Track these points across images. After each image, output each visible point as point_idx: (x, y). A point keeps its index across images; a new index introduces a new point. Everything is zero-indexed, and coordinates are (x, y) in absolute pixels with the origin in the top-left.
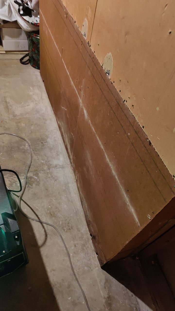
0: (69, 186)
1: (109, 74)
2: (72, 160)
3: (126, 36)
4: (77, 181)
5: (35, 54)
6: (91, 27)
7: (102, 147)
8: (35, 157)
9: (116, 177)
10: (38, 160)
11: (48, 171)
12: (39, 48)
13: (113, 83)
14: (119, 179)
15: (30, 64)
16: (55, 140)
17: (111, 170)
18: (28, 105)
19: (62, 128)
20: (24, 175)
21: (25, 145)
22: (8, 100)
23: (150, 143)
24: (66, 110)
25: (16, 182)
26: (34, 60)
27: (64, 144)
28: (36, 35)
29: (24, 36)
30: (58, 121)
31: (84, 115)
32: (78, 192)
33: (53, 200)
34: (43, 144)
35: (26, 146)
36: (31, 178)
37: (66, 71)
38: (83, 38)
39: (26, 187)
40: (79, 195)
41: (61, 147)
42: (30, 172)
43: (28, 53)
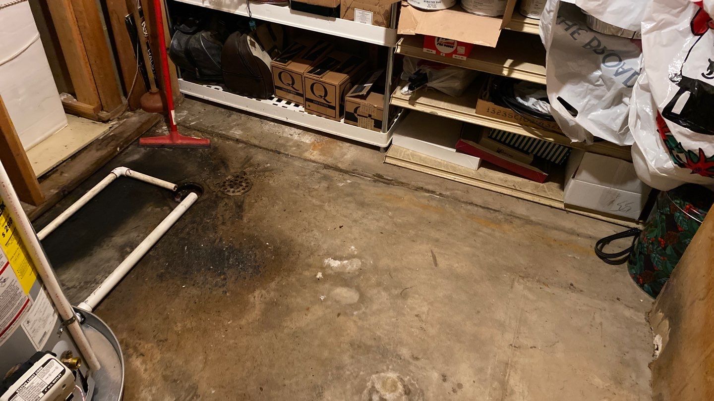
5: (662, 255)
15: (626, 266)
22: (514, 381)
43: (636, 228)
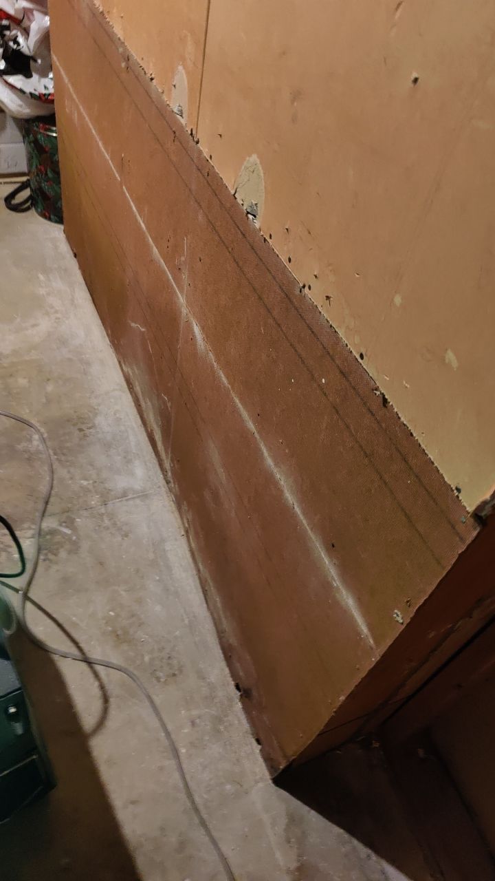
0: (167, 548)
1: (255, 216)
2: (170, 474)
3: (295, 104)
4: (187, 532)
5: (48, 180)
6: (197, 89)
7: (251, 426)
8: (61, 472)
9: (298, 510)
10: (71, 478)
11: (103, 510)
12: (58, 162)
13: (268, 238)
14: (304, 513)
15: (33, 209)
16: (119, 420)
17: (282, 491)
18: (34, 326)
19: (137, 384)
20: (33, 527)
21: (30, 440)
23: (385, 401)
24: (143, 330)
25: (10, 550)
26: (45, 197)
27: (143, 429)
28: (47, 127)
29: (12, 131)
30: (123, 365)
31: (193, 339)
32: (192, 565)
33: (123, 593)
34: (82, 433)
35: (35, 443)
36: (53, 532)
37: (136, 220)
38: (177, 121)
39: (40, 561)
40: (195, 572)
41: (137, 438)
42: (50, 516)
43: (28, 180)
